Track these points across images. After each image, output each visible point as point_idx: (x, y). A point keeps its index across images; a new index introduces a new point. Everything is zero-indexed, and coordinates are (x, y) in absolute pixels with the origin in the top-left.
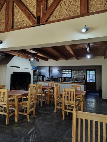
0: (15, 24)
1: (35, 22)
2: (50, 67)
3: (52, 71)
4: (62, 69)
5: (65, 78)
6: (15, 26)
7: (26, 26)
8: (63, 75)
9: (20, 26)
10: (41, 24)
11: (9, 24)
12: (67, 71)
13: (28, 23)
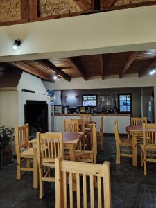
0: (43, 7)
1: (89, 6)
2: (62, 91)
3: (66, 97)
4: (81, 94)
5: (87, 108)
6: (42, 11)
7: (67, 13)
8: (83, 102)
9: (54, 14)
10: (101, 9)
11: (31, 7)
12: (90, 97)
13: (72, 7)
